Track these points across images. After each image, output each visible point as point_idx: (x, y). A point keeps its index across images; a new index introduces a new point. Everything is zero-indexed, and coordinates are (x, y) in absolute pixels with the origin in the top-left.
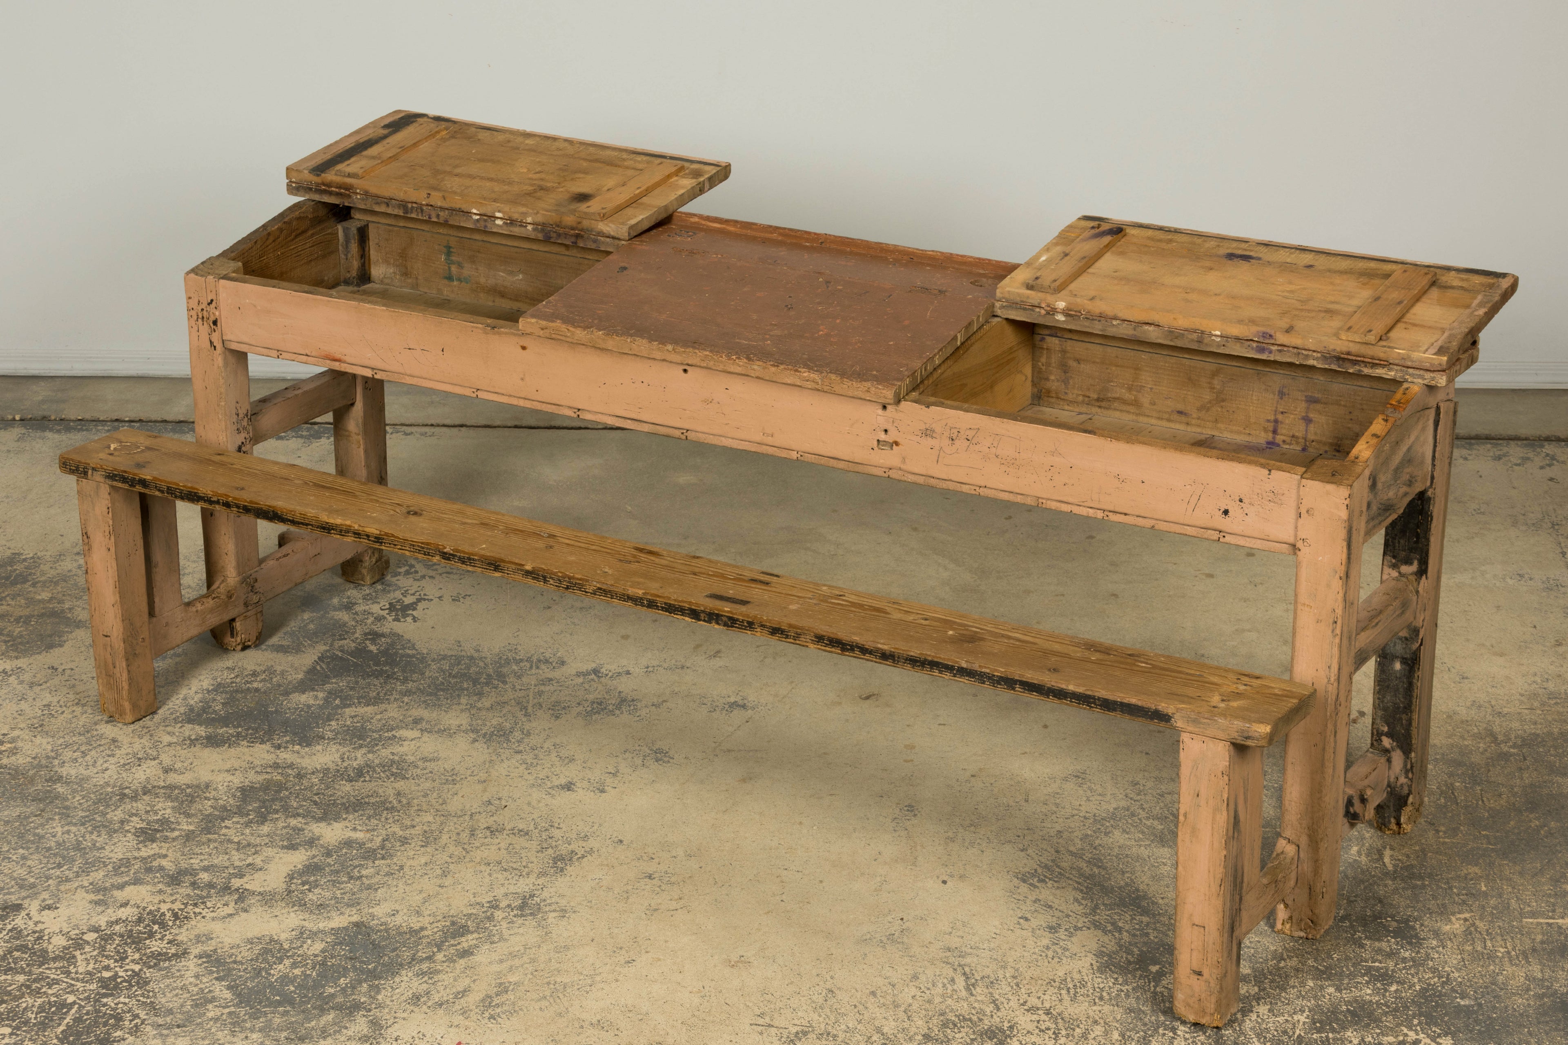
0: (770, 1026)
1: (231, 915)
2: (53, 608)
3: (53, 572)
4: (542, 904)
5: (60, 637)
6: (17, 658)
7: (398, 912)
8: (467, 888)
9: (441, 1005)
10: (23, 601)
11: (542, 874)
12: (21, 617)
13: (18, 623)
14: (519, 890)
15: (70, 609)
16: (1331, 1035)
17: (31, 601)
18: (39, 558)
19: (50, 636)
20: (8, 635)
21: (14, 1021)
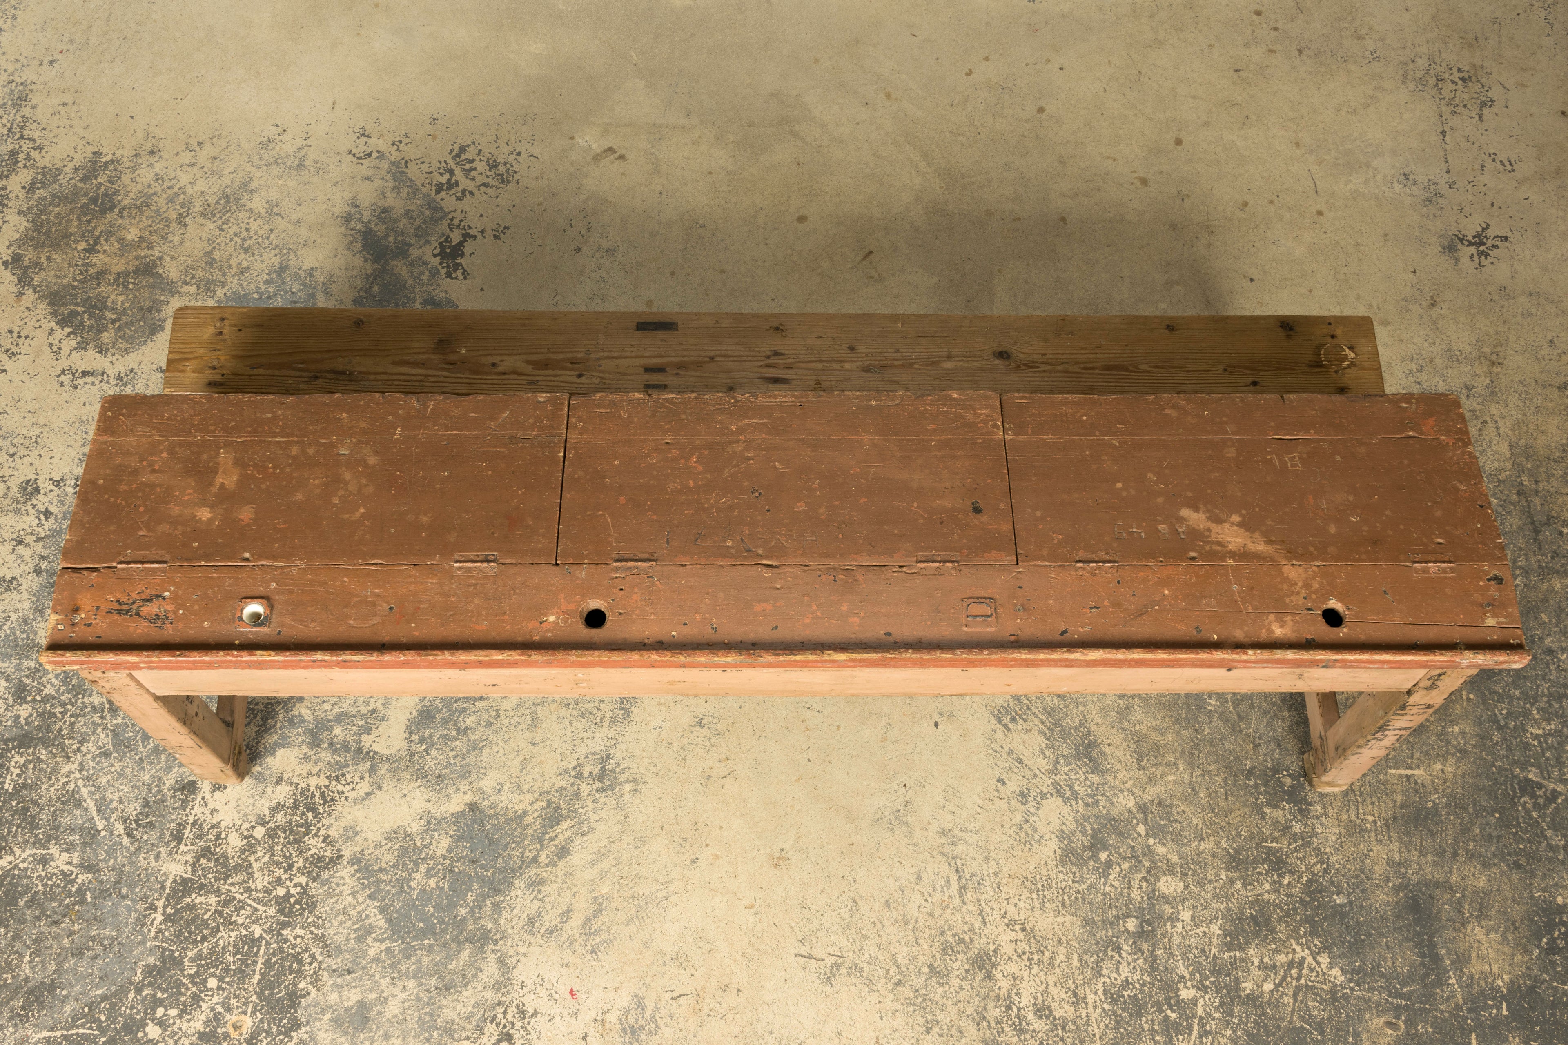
0: (810, 957)
1: (368, 794)
2: (145, 257)
3: (135, 189)
4: (618, 770)
5: (159, 311)
6: (127, 351)
7: (501, 784)
8: (555, 746)
9: (551, 932)
10: (116, 245)
11: (614, 721)
12: (119, 274)
13: (118, 285)
14: (597, 749)
15: (161, 258)
16: (1238, 955)
17: (125, 246)
18: (118, 162)
19: (150, 310)
20: (114, 310)
21: (217, 967)
